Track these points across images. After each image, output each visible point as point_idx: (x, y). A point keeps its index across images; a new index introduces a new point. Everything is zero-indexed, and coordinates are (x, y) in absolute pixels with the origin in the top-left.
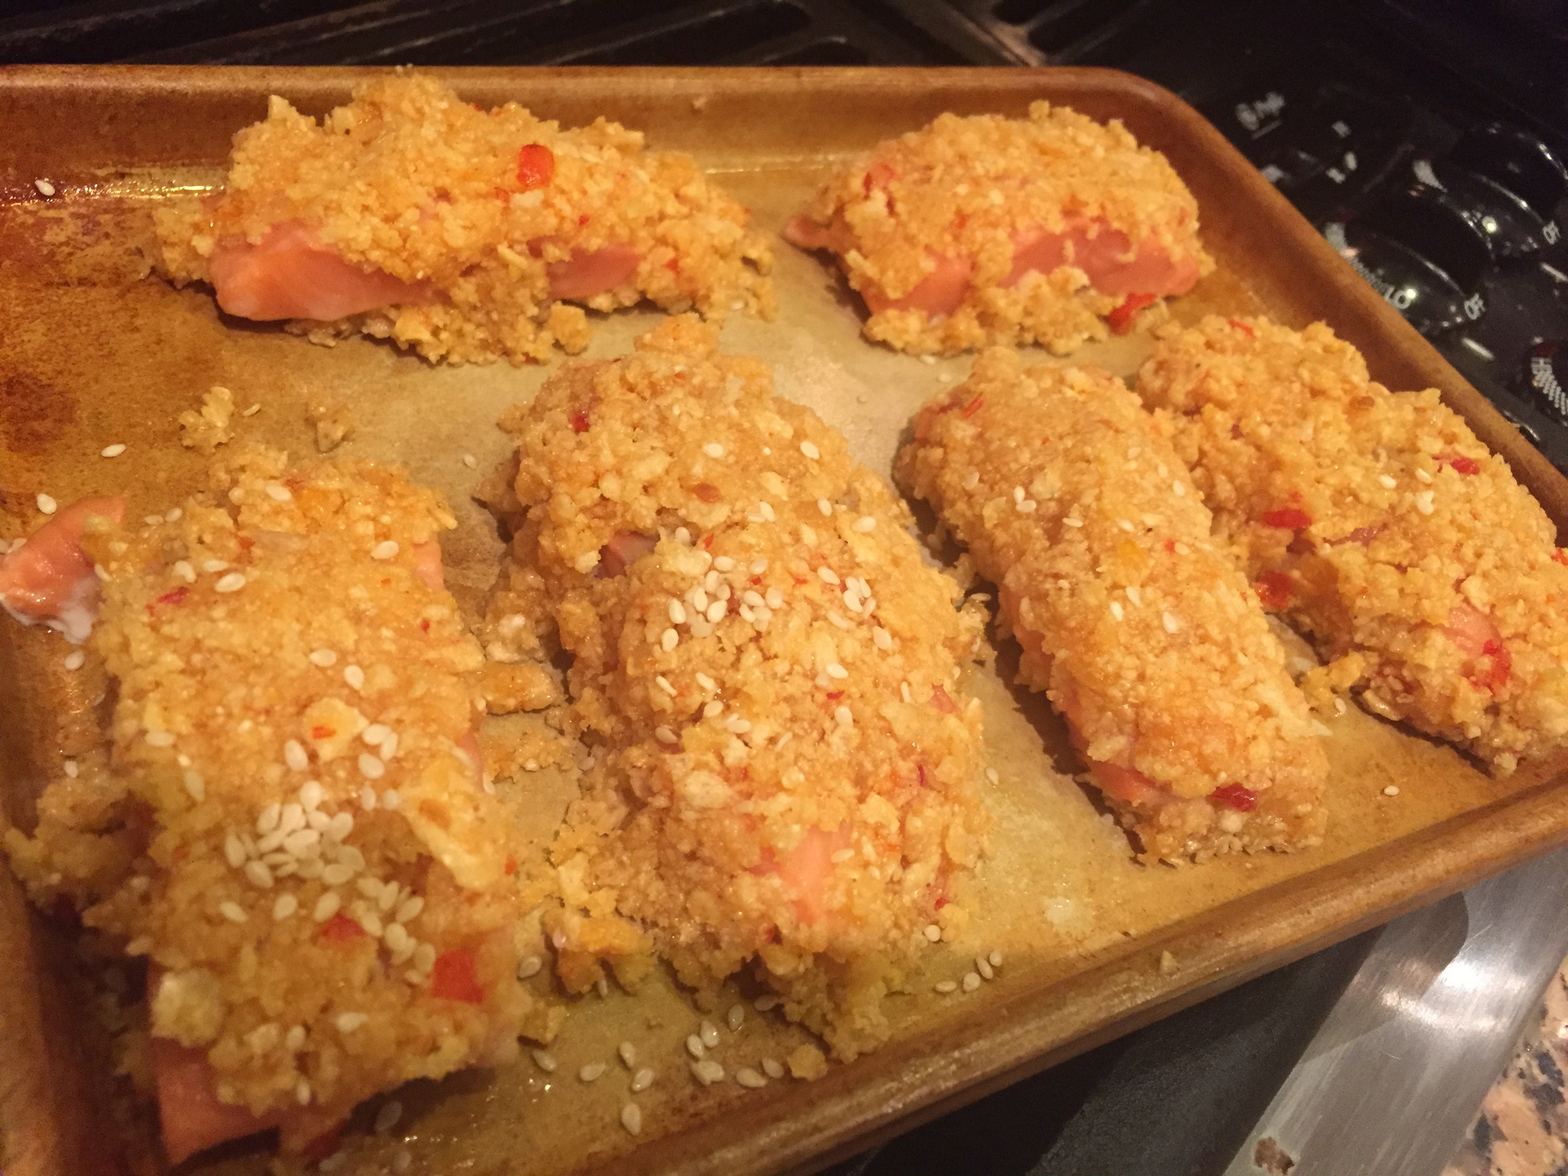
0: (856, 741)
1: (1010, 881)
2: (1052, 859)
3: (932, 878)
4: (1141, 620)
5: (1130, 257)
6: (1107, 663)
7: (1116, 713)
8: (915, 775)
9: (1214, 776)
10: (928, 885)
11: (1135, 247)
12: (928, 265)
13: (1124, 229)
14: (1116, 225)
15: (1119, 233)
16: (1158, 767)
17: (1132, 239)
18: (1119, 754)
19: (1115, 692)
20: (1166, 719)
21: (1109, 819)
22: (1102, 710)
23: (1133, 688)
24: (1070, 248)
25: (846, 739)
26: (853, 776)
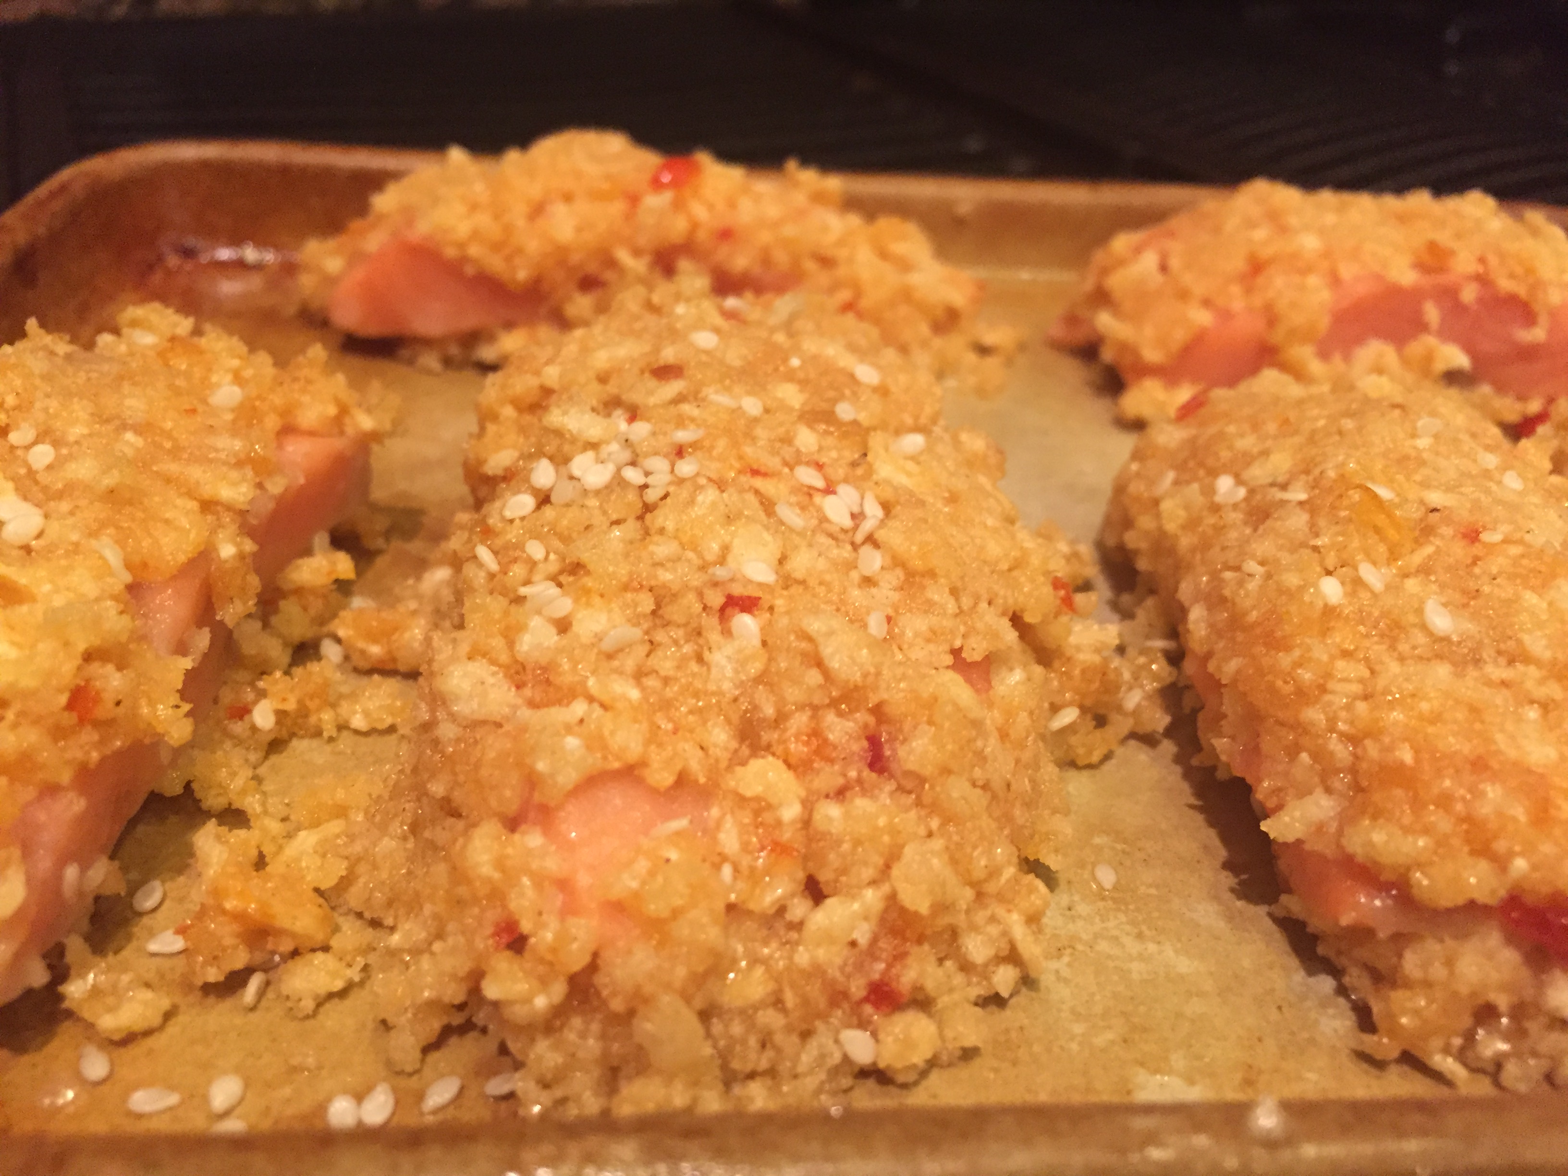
0: (755, 668)
1: (1078, 1029)
2: (1179, 1015)
3: (863, 934)
4: (1384, 614)
5: (1537, 334)
6: (1298, 664)
7: (1316, 756)
8: (859, 746)
9: (1501, 863)
10: (853, 944)
11: (1543, 320)
12: (1202, 318)
13: (1521, 290)
14: (1505, 285)
15: (1512, 300)
16: (1378, 837)
17: (1536, 307)
18: (1320, 828)
19: (1314, 715)
20: (1407, 756)
21: (1326, 984)
22: (1293, 751)
23: (1348, 707)
24: (1432, 313)
25: (742, 663)
26: (735, 718)
